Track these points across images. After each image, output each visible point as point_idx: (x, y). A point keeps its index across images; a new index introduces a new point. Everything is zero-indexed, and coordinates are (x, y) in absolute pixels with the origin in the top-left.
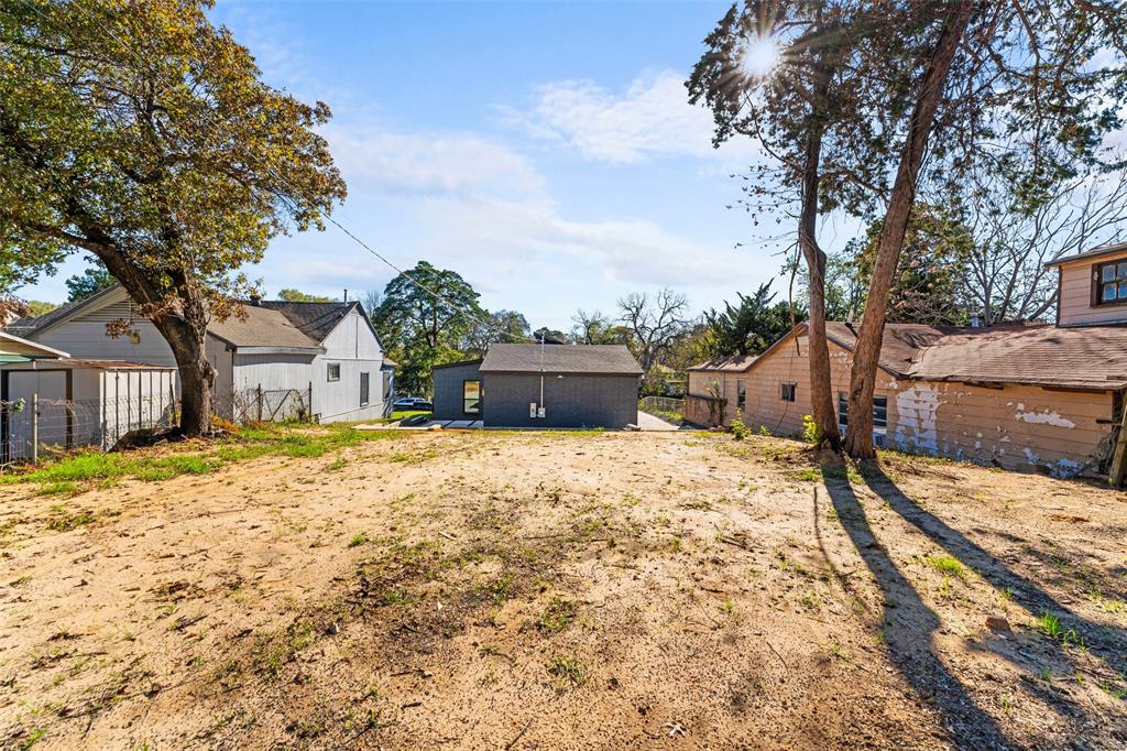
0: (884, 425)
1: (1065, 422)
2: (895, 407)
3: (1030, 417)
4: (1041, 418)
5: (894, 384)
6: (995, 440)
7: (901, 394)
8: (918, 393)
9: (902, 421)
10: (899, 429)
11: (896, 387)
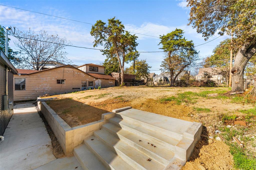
0: (92, 86)
1: (112, 83)
2: (95, 82)
3: (110, 82)
4: (111, 82)
5: (95, 79)
6: (107, 85)
7: (96, 81)
8: (98, 81)
9: (96, 85)
10: (96, 86)
11: (95, 80)
